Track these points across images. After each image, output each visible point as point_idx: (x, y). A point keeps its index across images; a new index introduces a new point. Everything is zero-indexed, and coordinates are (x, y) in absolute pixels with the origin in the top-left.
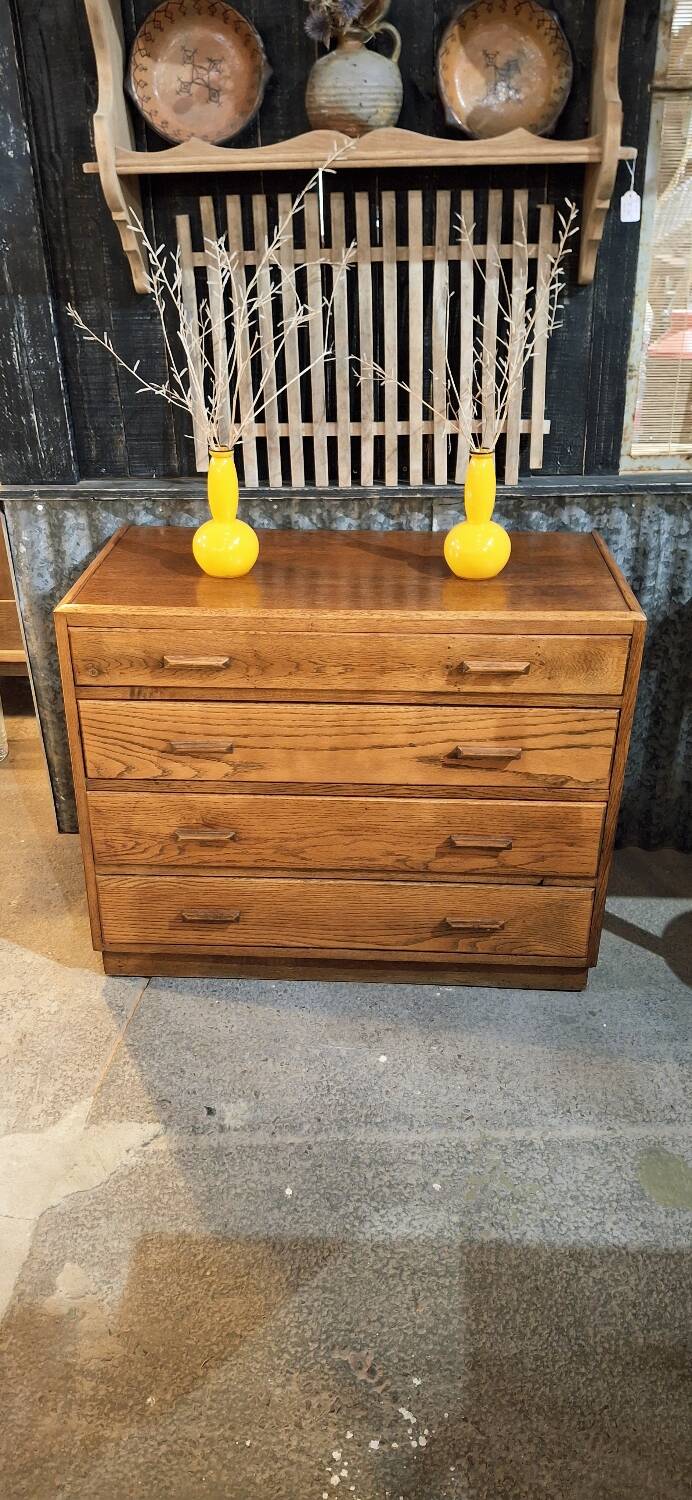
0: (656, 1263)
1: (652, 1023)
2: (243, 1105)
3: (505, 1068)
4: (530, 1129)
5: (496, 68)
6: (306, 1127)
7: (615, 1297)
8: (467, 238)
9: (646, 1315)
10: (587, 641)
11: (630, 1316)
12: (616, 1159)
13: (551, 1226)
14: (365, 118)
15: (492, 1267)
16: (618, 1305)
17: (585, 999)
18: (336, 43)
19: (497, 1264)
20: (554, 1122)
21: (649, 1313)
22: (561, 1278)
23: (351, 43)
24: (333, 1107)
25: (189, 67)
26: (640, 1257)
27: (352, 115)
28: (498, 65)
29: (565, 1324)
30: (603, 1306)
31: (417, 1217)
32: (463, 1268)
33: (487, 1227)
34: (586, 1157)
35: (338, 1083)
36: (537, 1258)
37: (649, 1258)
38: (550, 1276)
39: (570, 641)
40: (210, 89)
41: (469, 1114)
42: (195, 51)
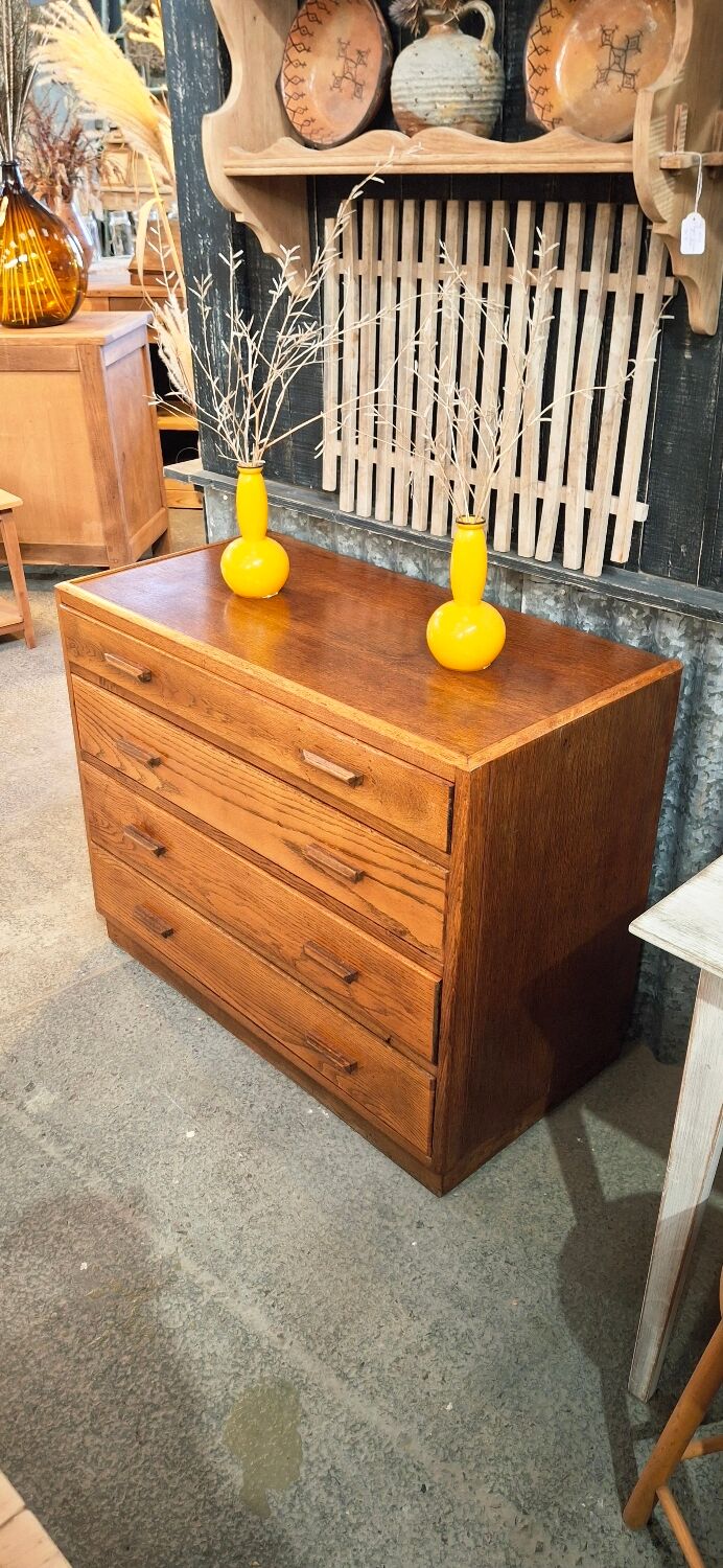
0: (145, 1479)
1: (465, 1275)
2: (56, 1096)
3: (270, 1213)
4: (217, 1281)
5: (612, 47)
6: (69, 1147)
7: (74, 1472)
8: (572, 261)
9: (72, 1510)
10: (411, 774)
11: (59, 1499)
12: (246, 1367)
13: (116, 1372)
14: (422, 116)
15: (32, 1362)
16: (66, 1480)
17: (435, 1207)
18: (424, 29)
19: (39, 1364)
20: (244, 1291)
21: (78, 1511)
22: (62, 1418)
23: (435, 27)
24: (104, 1145)
25: (342, 60)
26: (141, 1462)
27: (410, 112)
28: (615, 44)
29: (10, 1454)
30: (56, 1470)
31: (41, 1277)
32: (13, 1343)
33: (74, 1328)
34: (225, 1342)
35: (134, 1129)
36: (70, 1386)
37: (147, 1470)
38: (57, 1408)
39: (394, 765)
40: (356, 83)
41: (187, 1229)
42: (348, 43)
